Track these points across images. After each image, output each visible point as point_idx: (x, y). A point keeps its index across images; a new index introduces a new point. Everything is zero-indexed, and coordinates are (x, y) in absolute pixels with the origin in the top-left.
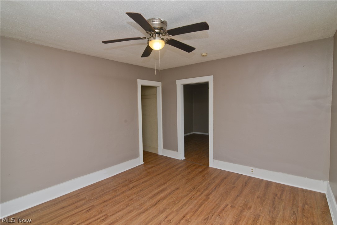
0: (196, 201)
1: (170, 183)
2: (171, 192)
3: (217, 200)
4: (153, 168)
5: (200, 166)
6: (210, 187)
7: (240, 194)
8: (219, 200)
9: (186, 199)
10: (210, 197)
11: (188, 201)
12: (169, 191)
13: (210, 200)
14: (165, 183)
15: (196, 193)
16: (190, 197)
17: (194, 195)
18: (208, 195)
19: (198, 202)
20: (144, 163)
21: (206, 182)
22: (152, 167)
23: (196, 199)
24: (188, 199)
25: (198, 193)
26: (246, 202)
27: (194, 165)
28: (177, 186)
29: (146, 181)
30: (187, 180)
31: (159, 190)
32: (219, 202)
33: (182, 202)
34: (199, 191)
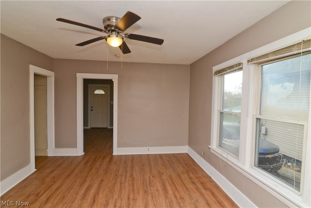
0: (127, 184)
1: (90, 179)
2: (99, 186)
3: (140, 176)
4: (55, 171)
5: (105, 156)
6: (128, 170)
7: (151, 167)
8: (141, 176)
9: (118, 186)
10: (135, 177)
11: (121, 187)
12: (95, 186)
13: (135, 178)
14: (85, 181)
15: (121, 178)
16: (119, 183)
17: (121, 180)
18: (131, 176)
19: (129, 184)
20: (36, 170)
21: (121, 167)
22: (53, 171)
23: (126, 183)
24: (119, 185)
25: (123, 178)
26: (158, 171)
27: (99, 157)
28: (100, 179)
29: (59, 188)
30: (104, 171)
31: (84, 189)
32: (143, 177)
33: (117, 189)
34: (123, 176)
